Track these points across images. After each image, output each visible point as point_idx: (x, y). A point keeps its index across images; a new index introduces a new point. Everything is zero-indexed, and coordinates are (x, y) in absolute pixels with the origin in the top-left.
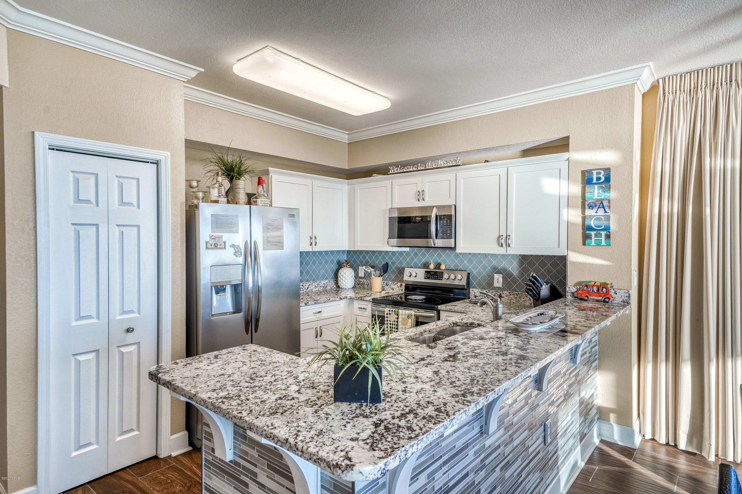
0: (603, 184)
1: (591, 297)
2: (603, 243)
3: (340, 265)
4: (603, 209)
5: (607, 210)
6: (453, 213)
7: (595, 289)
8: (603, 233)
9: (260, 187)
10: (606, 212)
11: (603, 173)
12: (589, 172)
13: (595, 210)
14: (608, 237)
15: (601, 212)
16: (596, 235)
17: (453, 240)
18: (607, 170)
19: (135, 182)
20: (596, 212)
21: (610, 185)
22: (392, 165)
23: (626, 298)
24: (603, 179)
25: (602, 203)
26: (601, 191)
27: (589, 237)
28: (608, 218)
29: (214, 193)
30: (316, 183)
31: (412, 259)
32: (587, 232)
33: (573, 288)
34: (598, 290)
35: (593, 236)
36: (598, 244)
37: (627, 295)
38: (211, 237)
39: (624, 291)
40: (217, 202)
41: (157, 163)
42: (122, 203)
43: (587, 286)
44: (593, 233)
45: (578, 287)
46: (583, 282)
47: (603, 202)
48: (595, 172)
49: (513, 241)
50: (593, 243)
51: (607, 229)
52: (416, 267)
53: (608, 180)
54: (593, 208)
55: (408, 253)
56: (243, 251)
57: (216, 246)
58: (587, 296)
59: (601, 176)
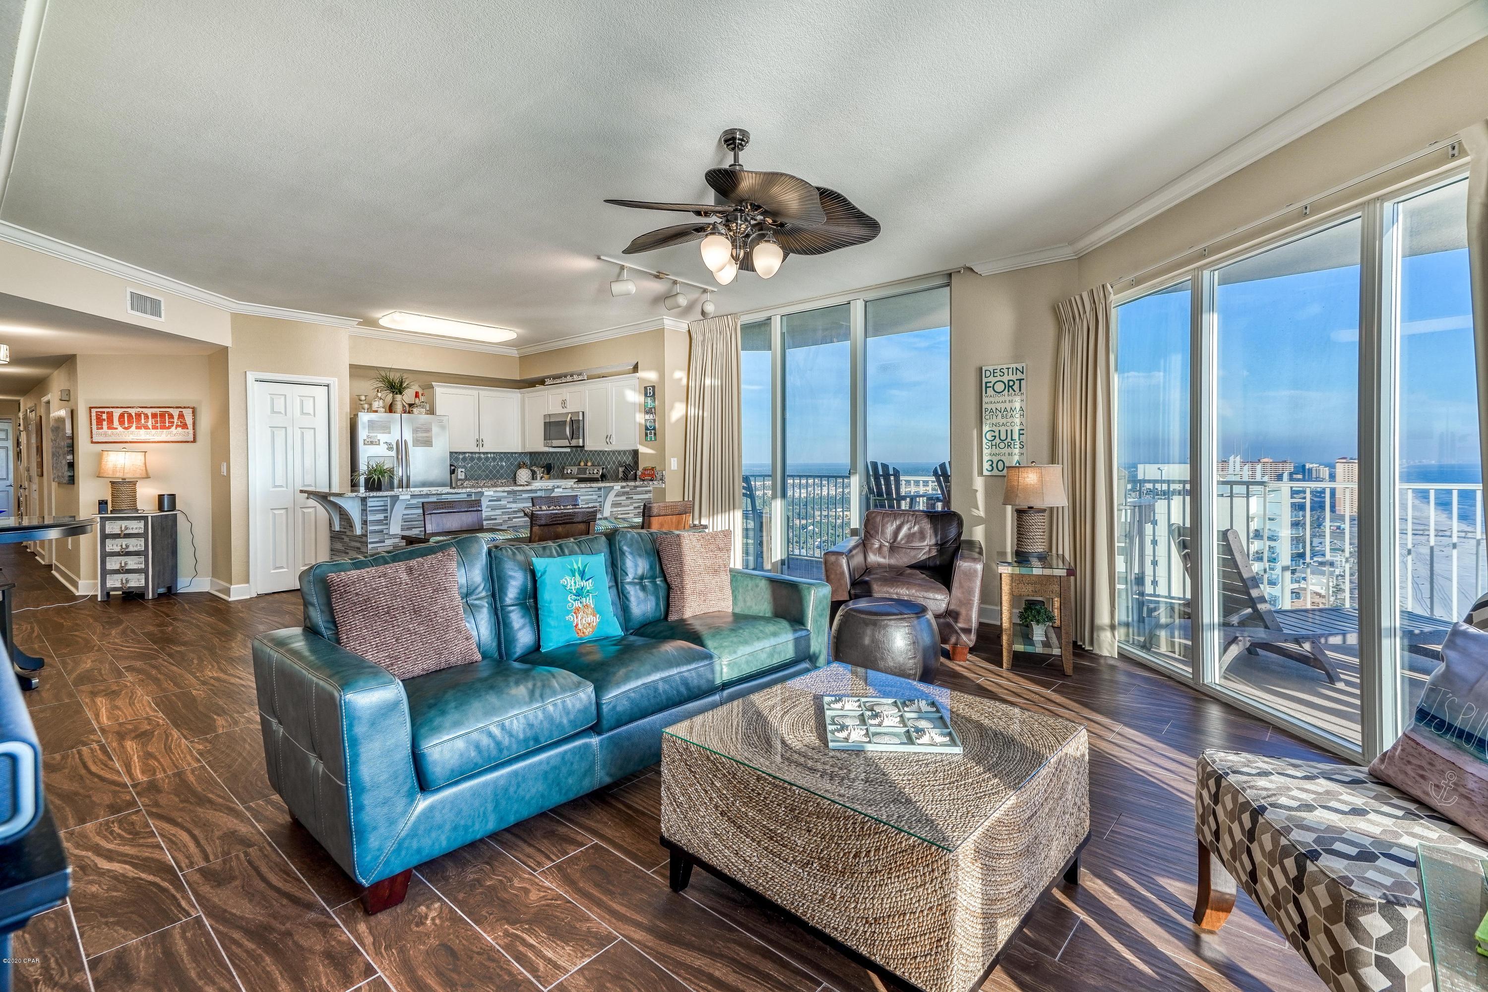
0: (652, 397)
2: (654, 439)
3: (519, 467)
4: (653, 415)
5: (655, 415)
6: (581, 418)
7: (649, 471)
8: (654, 432)
9: (417, 400)
11: (652, 388)
12: (647, 387)
13: (650, 415)
14: (655, 434)
16: (650, 433)
17: (581, 440)
18: (654, 387)
19: (312, 399)
20: (650, 417)
21: (655, 398)
22: (549, 377)
24: (652, 393)
26: (652, 401)
27: (647, 435)
28: (654, 420)
29: (376, 405)
30: (481, 392)
31: (572, 459)
32: (647, 431)
33: (640, 471)
36: (652, 440)
38: (368, 436)
40: (376, 411)
41: (328, 386)
42: (302, 413)
43: (646, 470)
45: (642, 471)
46: (644, 467)
47: (653, 410)
48: (649, 388)
49: (614, 440)
50: (649, 439)
51: (654, 429)
52: (574, 465)
53: (655, 393)
54: (649, 413)
55: (569, 453)
56: (395, 447)
57: (372, 443)
58: (645, 477)
59: (651, 390)
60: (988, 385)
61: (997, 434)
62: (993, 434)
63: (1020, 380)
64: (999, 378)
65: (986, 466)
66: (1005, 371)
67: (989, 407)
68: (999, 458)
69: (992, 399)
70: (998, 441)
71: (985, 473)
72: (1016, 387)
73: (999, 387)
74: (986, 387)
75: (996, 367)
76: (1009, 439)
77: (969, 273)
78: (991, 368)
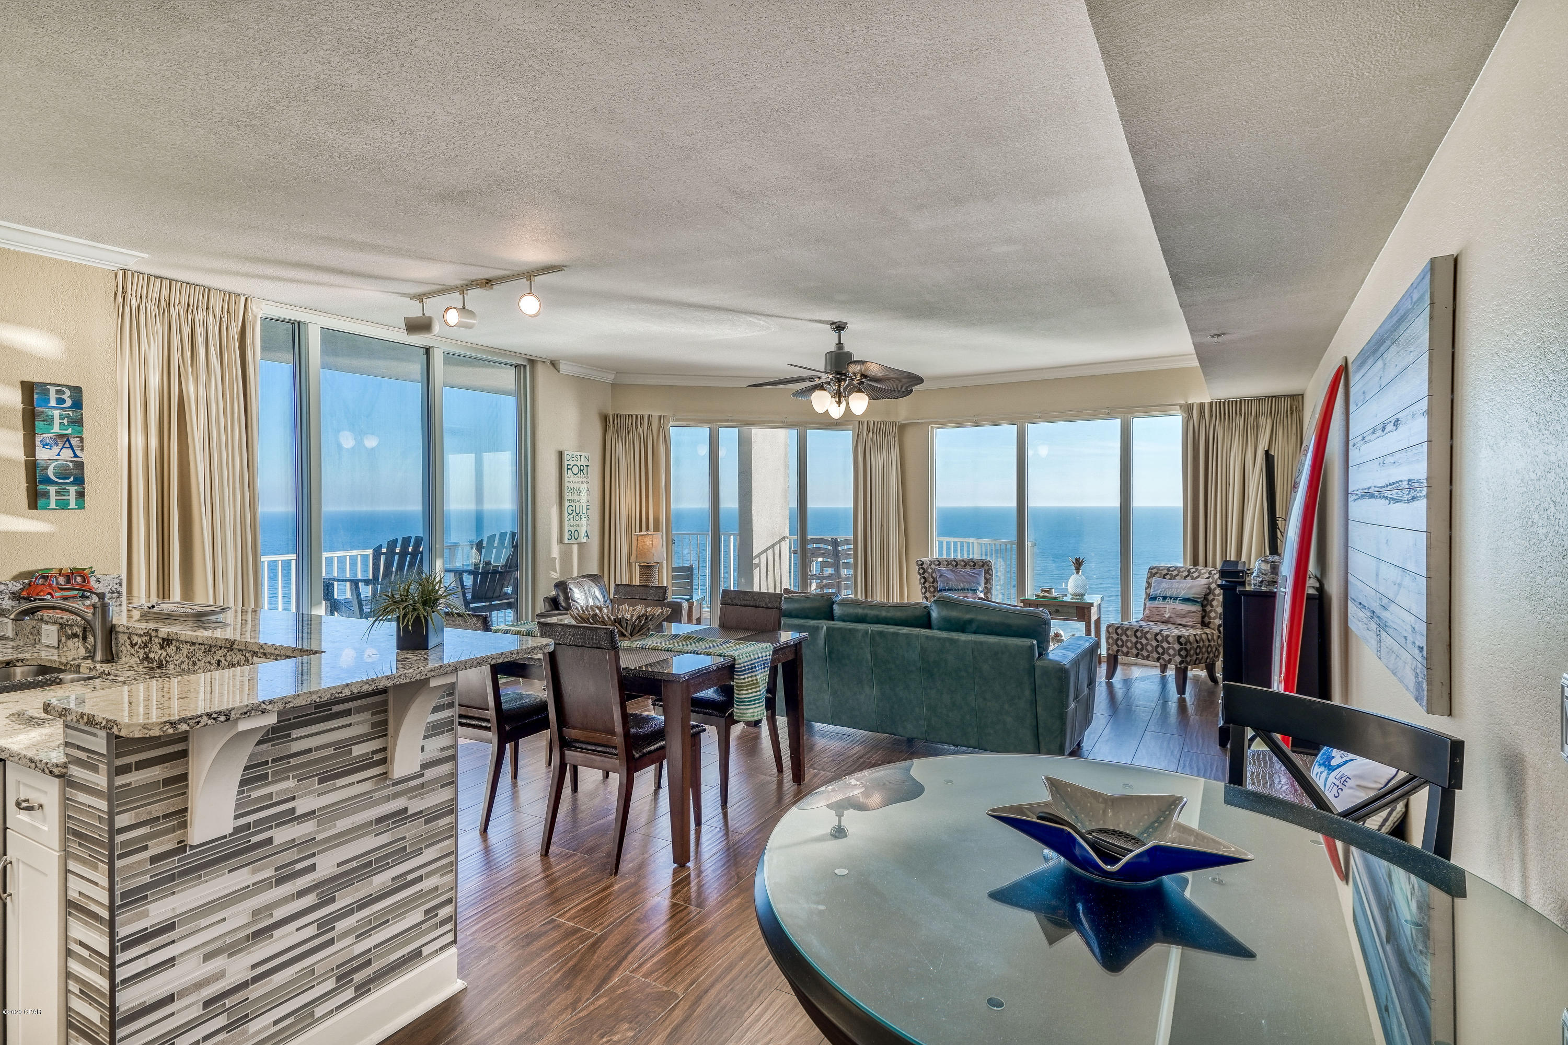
0: (69, 411)
1: (57, 594)
2: (72, 504)
4: (70, 451)
5: (78, 452)
7: (62, 580)
8: (72, 489)
10: (76, 456)
11: (68, 392)
12: (41, 386)
13: (56, 450)
14: (81, 495)
15: (67, 454)
16: (58, 493)
18: (77, 390)
20: (58, 455)
21: (82, 414)
23: (116, 586)
24: (69, 403)
25: (68, 440)
26: (65, 421)
27: (45, 495)
32: (40, 487)
33: (15, 584)
34: (68, 581)
35: (52, 493)
36: (63, 505)
37: (118, 581)
39: (112, 576)
43: (43, 577)
44: (52, 489)
45: (26, 581)
46: (37, 571)
47: (71, 440)
48: (53, 390)
50: (53, 505)
51: (79, 482)
53: (77, 405)
54: (51, 447)
58: (50, 593)
59: (64, 397)
60: (569, 467)
61: (574, 509)
62: (572, 508)
63: (587, 466)
64: (575, 463)
65: (566, 535)
66: (579, 457)
67: (570, 485)
68: (575, 528)
69: (571, 479)
70: (574, 514)
71: (566, 541)
72: (585, 471)
73: (576, 470)
74: (568, 469)
75: (573, 453)
76: (581, 514)
77: (551, 367)
78: (570, 453)
